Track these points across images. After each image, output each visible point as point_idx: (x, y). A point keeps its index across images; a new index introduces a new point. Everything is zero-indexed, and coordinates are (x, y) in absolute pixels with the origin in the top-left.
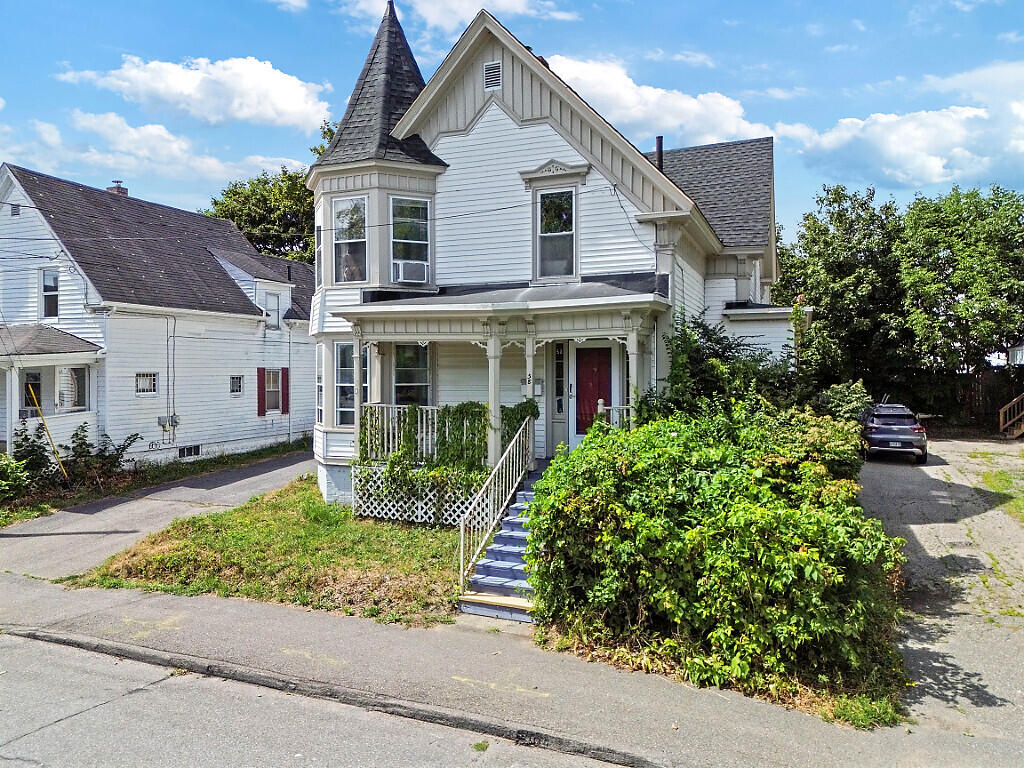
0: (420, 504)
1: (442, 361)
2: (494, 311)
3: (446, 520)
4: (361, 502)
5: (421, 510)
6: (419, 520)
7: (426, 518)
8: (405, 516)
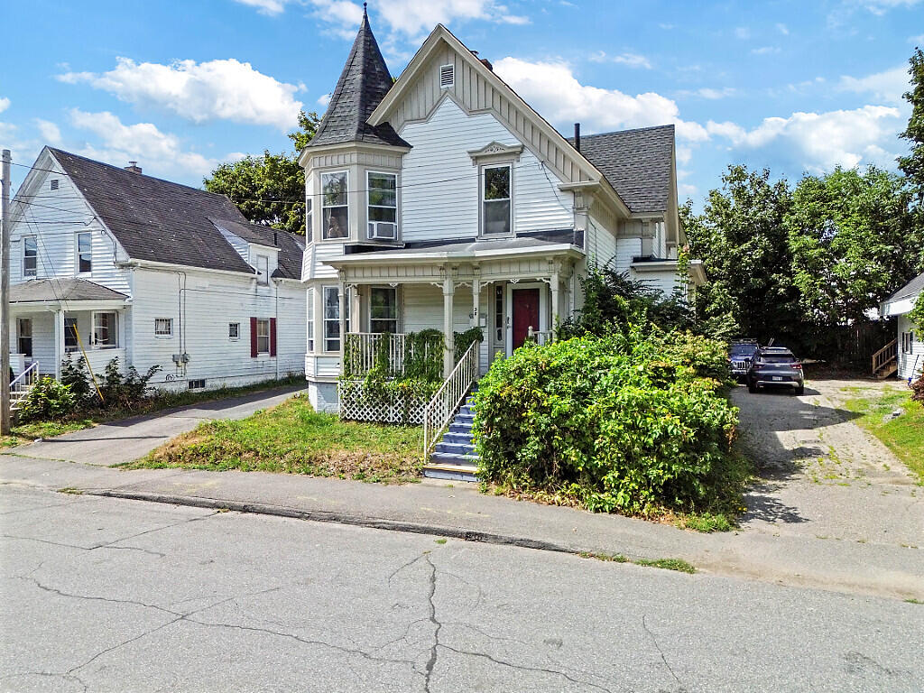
0: (391, 408)
1: (407, 301)
2: (449, 258)
3: (412, 420)
4: (345, 408)
5: (393, 413)
6: (391, 421)
7: (396, 418)
8: (380, 418)
